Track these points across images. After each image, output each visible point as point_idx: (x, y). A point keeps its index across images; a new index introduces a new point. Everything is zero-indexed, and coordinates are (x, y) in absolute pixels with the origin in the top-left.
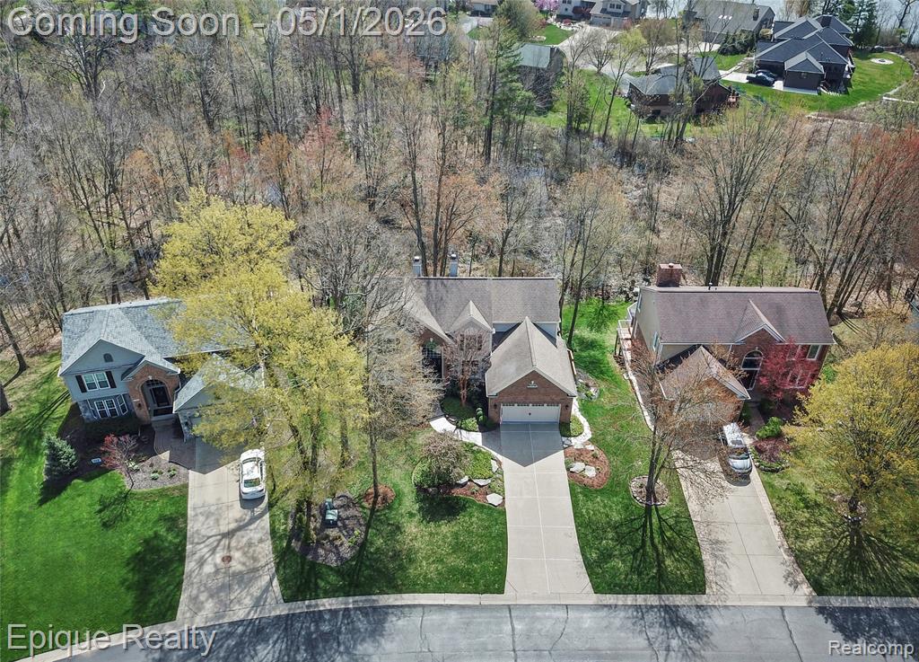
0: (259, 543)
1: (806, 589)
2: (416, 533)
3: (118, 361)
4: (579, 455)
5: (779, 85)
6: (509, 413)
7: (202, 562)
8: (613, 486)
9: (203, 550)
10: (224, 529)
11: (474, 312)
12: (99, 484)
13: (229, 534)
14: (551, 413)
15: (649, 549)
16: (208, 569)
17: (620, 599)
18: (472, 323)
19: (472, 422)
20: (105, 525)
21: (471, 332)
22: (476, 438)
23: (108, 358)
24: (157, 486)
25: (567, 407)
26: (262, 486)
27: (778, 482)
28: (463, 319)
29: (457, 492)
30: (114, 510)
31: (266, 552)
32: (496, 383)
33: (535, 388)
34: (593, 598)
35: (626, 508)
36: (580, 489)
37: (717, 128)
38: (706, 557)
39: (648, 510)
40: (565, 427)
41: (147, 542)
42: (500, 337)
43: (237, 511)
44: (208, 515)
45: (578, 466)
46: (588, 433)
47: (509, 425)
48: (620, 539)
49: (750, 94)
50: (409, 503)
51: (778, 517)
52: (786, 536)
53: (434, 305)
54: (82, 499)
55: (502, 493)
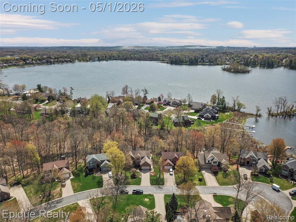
0: (112, 181)
1: (176, 185)
2: (130, 180)
3: (94, 160)
4: (152, 173)
5: (203, 119)
6: (143, 168)
7: (105, 183)
8: (155, 176)
9: (105, 182)
10: (107, 180)
11: (139, 155)
12: (91, 176)
13: (108, 180)
14: (148, 168)
15: (158, 181)
16: (106, 183)
17: (154, 186)
18: (138, 156)
19: (138, 169)
20: (93, 179)
21: (138, 157)
22: (139, 171)
23: (93, 160)
24: (98, 176)
25: (150, 167)
26: (111, 175)
27: (176, 175)
28: (137, 155)
29: (136, 176)
30: (94, 178)
31: (112, 182)
32: (141, 164)
33: (146, 164)
34: (151, 186)
35: (156, 178)
36: (151, 176)
37: (189, 128)
38: (165, 182)
39: (159, 178)
40: (150, 170)
41: (98, 181)
42: (142, 158)
43: (108, 178)
44: (105, 178)
45: (151, 174)
46: (153, 170)
47: (143, 170)
48: (155, 181)
49: (197, 121)
50: (130, 177)
51: (175, 179)
52: (175, 180)
53: (134, 154)
54: (90, 177)
55: (141, 176)
